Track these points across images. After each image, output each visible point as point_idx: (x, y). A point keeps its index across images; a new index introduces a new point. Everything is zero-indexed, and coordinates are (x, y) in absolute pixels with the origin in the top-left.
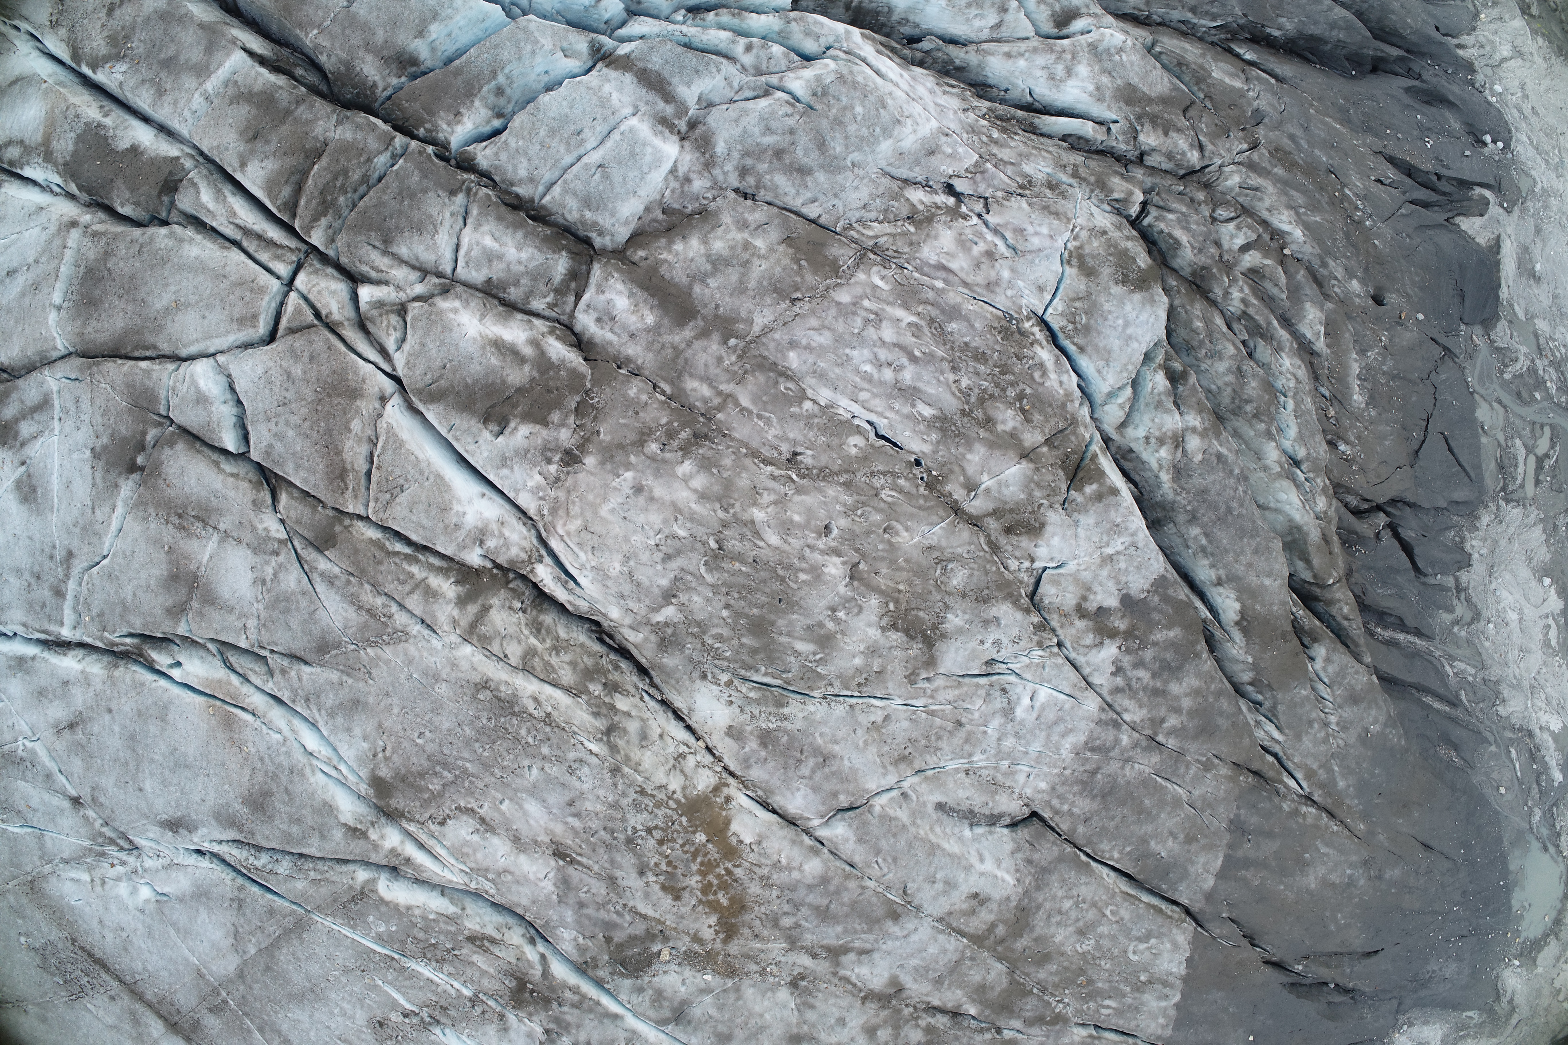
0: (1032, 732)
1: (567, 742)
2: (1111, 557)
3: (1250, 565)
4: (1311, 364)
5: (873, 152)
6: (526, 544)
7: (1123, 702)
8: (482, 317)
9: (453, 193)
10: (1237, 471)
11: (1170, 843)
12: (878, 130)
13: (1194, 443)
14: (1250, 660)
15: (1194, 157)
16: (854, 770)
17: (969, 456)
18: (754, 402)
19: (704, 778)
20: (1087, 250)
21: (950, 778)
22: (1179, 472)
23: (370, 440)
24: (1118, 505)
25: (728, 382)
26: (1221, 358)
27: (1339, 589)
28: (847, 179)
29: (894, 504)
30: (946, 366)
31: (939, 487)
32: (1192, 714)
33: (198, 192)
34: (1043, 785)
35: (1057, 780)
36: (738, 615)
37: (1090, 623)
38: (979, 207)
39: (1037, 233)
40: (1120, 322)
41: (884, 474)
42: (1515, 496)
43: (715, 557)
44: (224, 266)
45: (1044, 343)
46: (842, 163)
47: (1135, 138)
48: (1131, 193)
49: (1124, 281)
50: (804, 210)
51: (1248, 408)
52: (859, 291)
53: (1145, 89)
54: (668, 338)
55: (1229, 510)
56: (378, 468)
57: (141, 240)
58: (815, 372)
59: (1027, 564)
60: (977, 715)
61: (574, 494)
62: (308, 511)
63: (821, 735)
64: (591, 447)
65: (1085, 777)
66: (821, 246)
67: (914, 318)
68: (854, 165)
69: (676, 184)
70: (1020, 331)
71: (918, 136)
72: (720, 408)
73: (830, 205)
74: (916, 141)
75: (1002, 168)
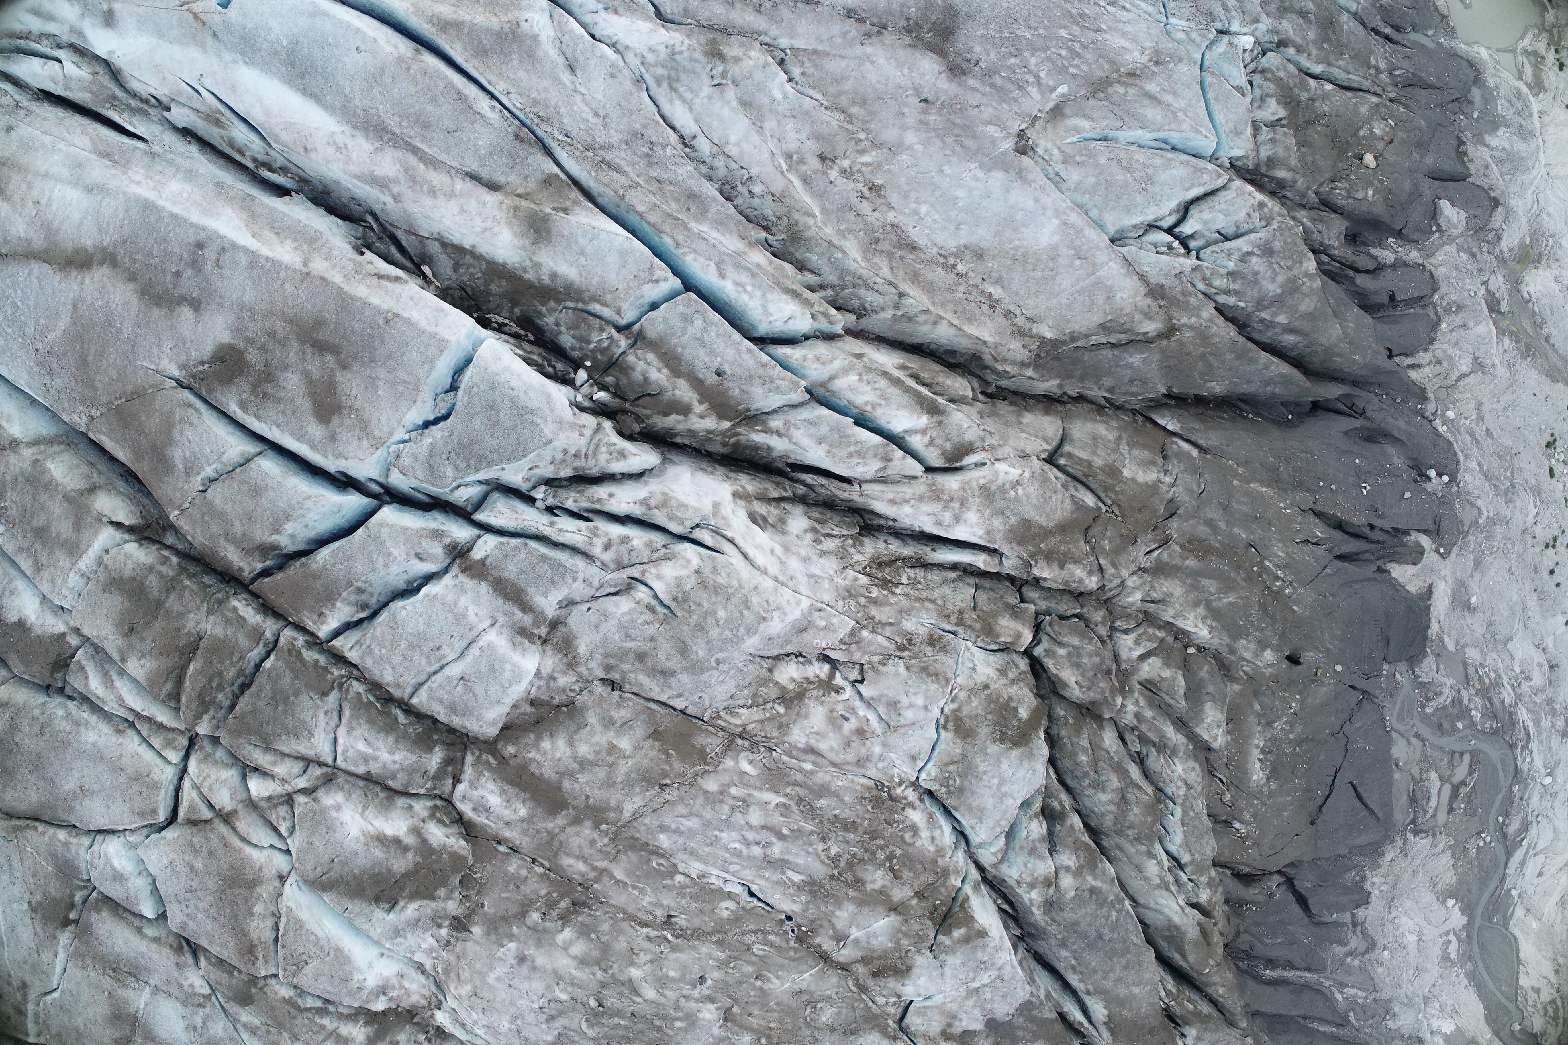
2: (977, 990)
3: (1119, 978)
4: (1206, 760)
5: (736, 649)
6: (426, 992)
8: (365, 808)
9: (324, 694)
10: (1111, 898)
12: (742, 630)
13: (1067, 881)
15: (1092, 583)
18: (628, 876)
20: (965, 711)
22: (1051, 907)
23: (273, 914)
24: (985, 946)
25: (602, 860)
26: (1103, 791)
27: (1217, 973)
28: (713, 677)
29: (765, 956)
30: (815, 838)
31: (809, 941)
33: (87, 678)
37: (955, 1044)
38: (854, 675)
39: (911, 706)
40: (996, 781)
41: (755, 932)
42: (1424, 828)
43: (594, 1015)
44: (120, 757)
45: (919, 804)
46: (706, 664)
47: (1028, 569)
48: (1019, 636)
49: (1002, 741)
50: (671, 703)
52: (726, 778)
53: (1042, 521)
54: (542, 826)
55: (1100, 936)
56: (283, 947)
57: (41, 719)
58: (685, 850)
59: (893, 1000)
61: (463, 962)
62: (225, 976)
64: (477, 918)
66: (690, 736)
67: (782, 800)
68: (718, 662)
69: (542, 683)
70: (891, 798)
71: (787, 621)
72: (597, 881)
73: (697, 699)
74: (785, 627)
75: (879, 630)
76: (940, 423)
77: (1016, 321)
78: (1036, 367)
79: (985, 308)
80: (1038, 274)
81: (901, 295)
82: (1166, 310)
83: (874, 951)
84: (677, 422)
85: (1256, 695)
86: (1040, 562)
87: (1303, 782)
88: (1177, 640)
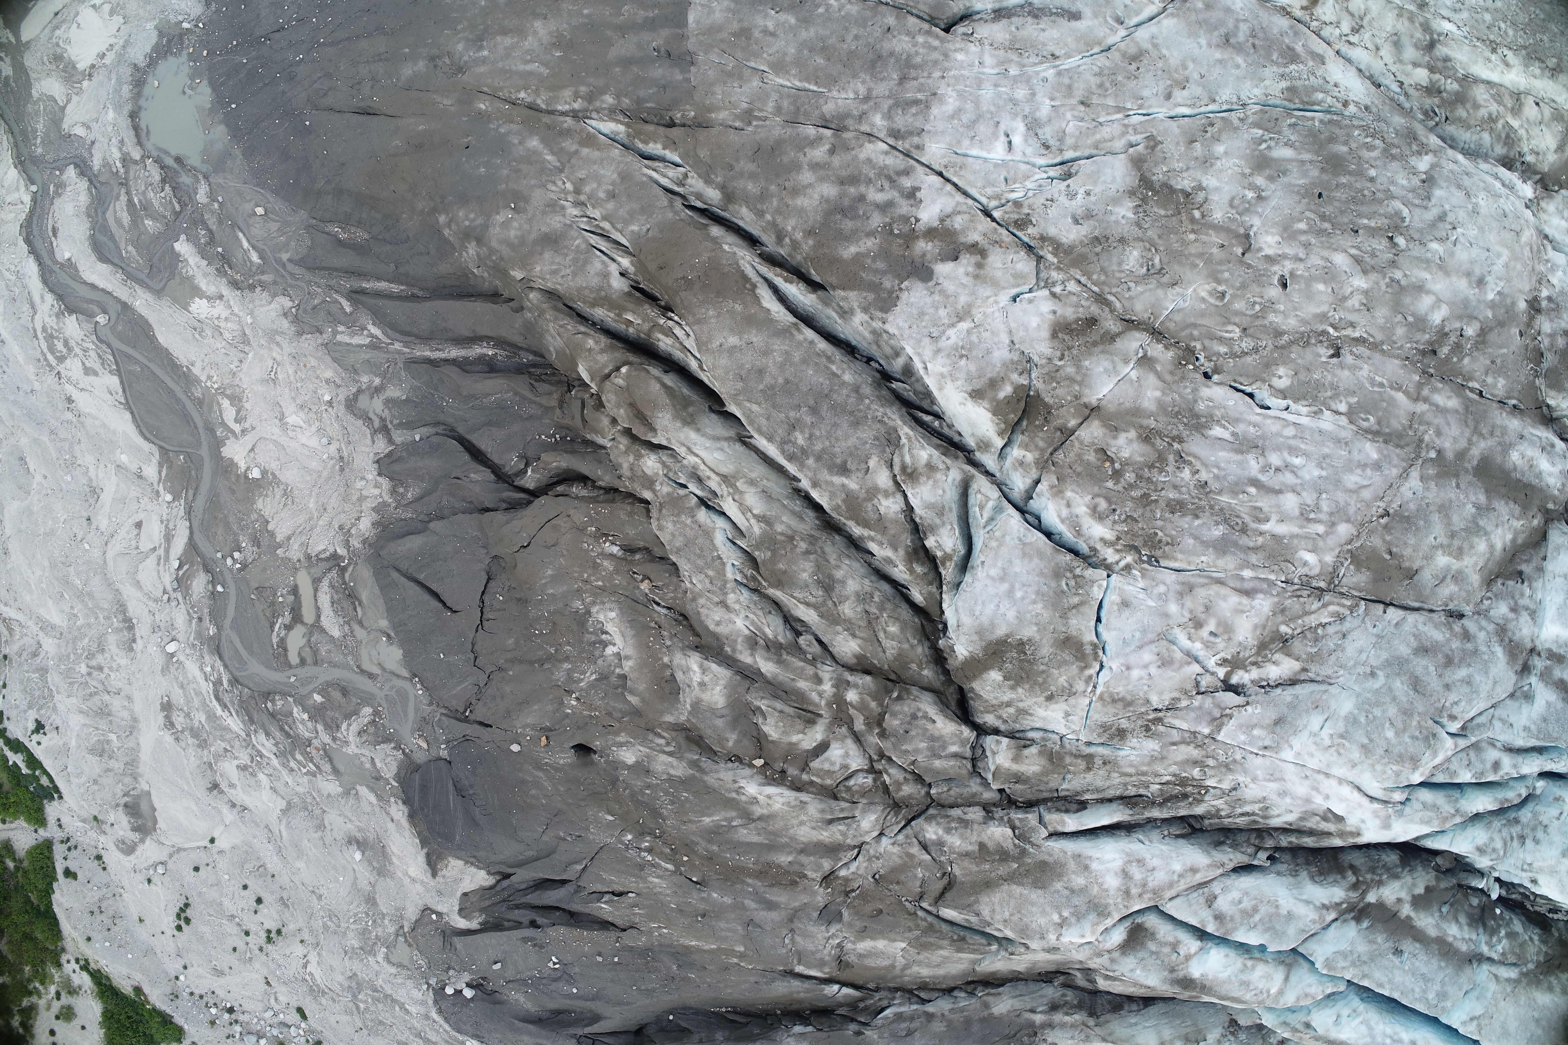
0: (999, 108)
1: (1472, 27)
2: (960, 319)
3: (766, 353)
4: (698, 635)
5: (1358, 695)
7: (894, 161)
10: (811, 462)
11: (770, 25)
12: (1363, 720)
13: (883, 478)
14: (726, 247)
15: (932, 832)
16: (1193, 35)
17: (1158, 394)
18: (1393, 399)
19: (1328, 12)
20: (1074, 669)
21: (1073, 46)
22: (891, 441)
24: (969, 379)
25: (1423, 414)
26: (857, 594)
27: (604, 366)
28: (1376, 658)
29: (1224, 324)
30: (1214, 485)
31: (1180, 353)
32: (796, 167)
34: (960, 57)
35: (946, 64)
36: (1360, 173)
37: (962, 239)
38: (1207, 681)
39: (1146, 666)
40: (1019, 594)
41: (1245, 354)
42: (324, 565)
43: (1397, 228)
45: (1099, 546)
46: (1388, 671)
47: (1013, 828)
50: (1401, 613)
51: (803, 546)
52: (1331, 541)
53: (1017, 890)
54: (1490, 442)
55: (814, 411)
58: (1346, 444)
59: (1058, 289)
60: (1069, 116)
61: (1529, 268)
63: (1238, 67)
64: (1525, 319)
65: (913, 73)
66: (1375, 581)
67: (1265, 527)
68: (1373, 674)
69: (1522, 602)
70: (1137, 550)
71: (1306, 733)
72: (1420, 386)
73: (1380, 626)
74: (1306, 726)
75: (1187, 735)
76: (1172, 970)
78: (1031, 1024)
83: (1103, 352)
84: (1414, 885)
85: (636, 713)
86: (1011, 847)
87: (533, 613)
88: (783, 772)
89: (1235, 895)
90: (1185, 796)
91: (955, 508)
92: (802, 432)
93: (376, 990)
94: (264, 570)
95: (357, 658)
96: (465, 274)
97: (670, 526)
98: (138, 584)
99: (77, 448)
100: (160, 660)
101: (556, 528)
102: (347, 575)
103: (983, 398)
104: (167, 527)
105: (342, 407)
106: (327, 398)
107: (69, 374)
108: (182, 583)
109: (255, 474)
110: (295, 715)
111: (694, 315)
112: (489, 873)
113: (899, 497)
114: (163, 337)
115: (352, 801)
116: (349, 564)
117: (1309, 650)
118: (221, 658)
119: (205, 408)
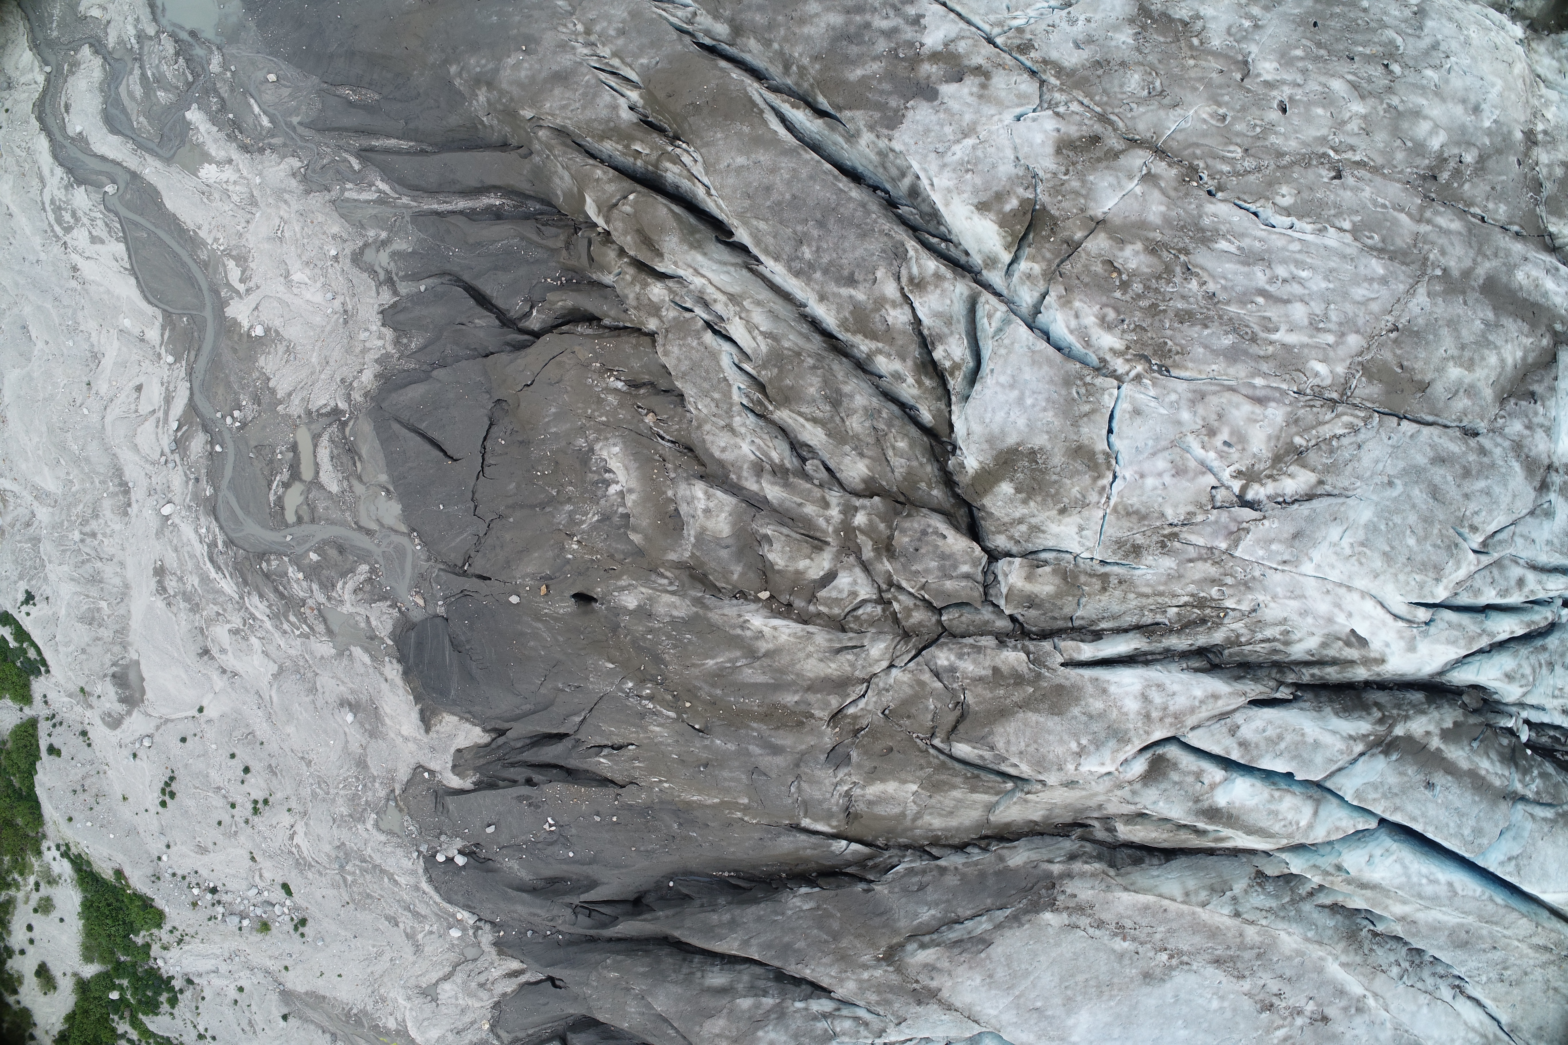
2: (966, 135)
3: (774, 170)
4: (704, 465)
5: (1377, 504)
10: (816, 276)
12: (1383, 527)
13: (890, 289)
14: (734, 75)
15: (943, 657)
17: (1163, 208)
18: (1396, 219)
20: (1087, 479)
22: (899, 255)
24: (975, 192)
25: (1426, 234)
26: (865, 409)
27: (612, 196)
28: (1392, 467)
29: (1226, 144)
30: (1222, 296)
31: (1184, 171)
36: (1353, 4)
37: (966, 62)
38: (1220, 495)
39: (1160, 475)
40: (1029, 402)
41: (1247, 172)
42: (325, 421)
43: (1391, 55)
45: (1109, 357)
46: (1406, 479)
47: (1028, 654)
49: (1033, 452)
50: (1415, 426)
52: (1341, 352)
53: (1033, 717)
54: (1495, 263)
55: (821, 224)
58: (1352, 259)
59: (1061, 109)
61: (1524, 99)
64: (1522, 148)
66: (1388, 393)
67: (1275, 336)
68: (1391, 484)
69: (1536, 420)
70: (1147, 359)
71: (1325, 544)
72: (1422, 209)
73: (1395, 438)
74: (1325, 538)
75: (1204, 551)
76: (1197, 800)
77: (1088, 921)
78: (1049, 875)
79: (1128, 924)
80: (1080, 978)
81: (1237, 914)
82: (906, 978)
83: (1107, 168)
84: (1442, 720)
85: (639, 552)
86: (1026, 670)
87: (535, 453)
88: (789, 605)
89: (1259, 723)
90: (1203, 621)
91: (963, 321)
92: (809, 245)
93: (364, 861)
94: (264, 427)
95: (355, 514)
96: (474, 124)
97: (676, 350)
98: (135, 448)
99: (80, 314)
100: (154, 523)
101: (560, 365)
102: (347, 430)
103: (989, 210)
104: (167, 389)
105: (348, 261)
106: (333, 252)
107: (75, 243)
108: (180, 444)
109: (259, 331)
110: (290, 574)
111: (702, 138)
112: (485, 730)
113: (907, 308)
114: (171, 203)
115: (345, 661)
116: (350, 418)
117: (1324, 460)
118: (217, 519)
119: (210, 270)
